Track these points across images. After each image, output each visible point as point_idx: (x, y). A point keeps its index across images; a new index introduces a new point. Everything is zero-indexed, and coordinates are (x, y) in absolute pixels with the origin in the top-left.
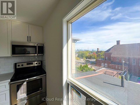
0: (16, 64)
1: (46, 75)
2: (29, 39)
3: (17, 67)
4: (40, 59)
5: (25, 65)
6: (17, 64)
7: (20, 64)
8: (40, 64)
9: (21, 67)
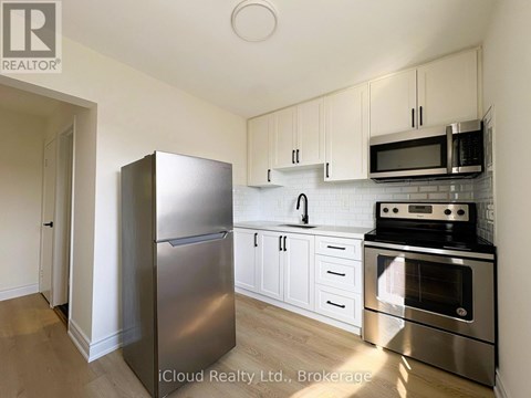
0: (378, 205)
1: (495, 262)
2: (418, 116)
3: (383, 215)
4: (470, 198)
5: (404, 213)
6: (383, 206)
7: (391, 207)
8: (465, 218)
9: (390, 215)
